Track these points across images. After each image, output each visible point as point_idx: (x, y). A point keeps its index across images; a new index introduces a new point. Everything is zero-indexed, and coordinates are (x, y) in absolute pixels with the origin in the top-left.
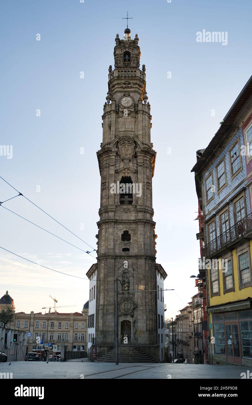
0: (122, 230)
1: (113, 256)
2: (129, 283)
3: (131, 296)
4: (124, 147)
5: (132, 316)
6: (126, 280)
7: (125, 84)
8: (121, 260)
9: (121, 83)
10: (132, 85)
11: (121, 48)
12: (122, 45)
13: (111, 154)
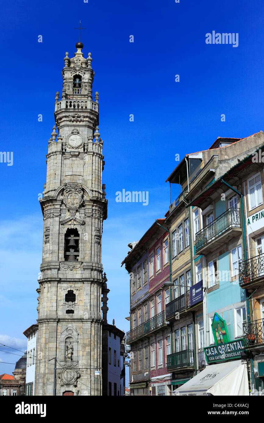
0: (66, 289)
1: (55, 319)
2: (72, 349)
3: (75, 363)
4: (70, 195)
5: (76, 386)
6: (70, 347)
7: (74, 117)
8: (64, 323)
9: (69, 116)
10: (82, 118)
11: (70, 70)
12: (72, 65)
13: (56, 203)
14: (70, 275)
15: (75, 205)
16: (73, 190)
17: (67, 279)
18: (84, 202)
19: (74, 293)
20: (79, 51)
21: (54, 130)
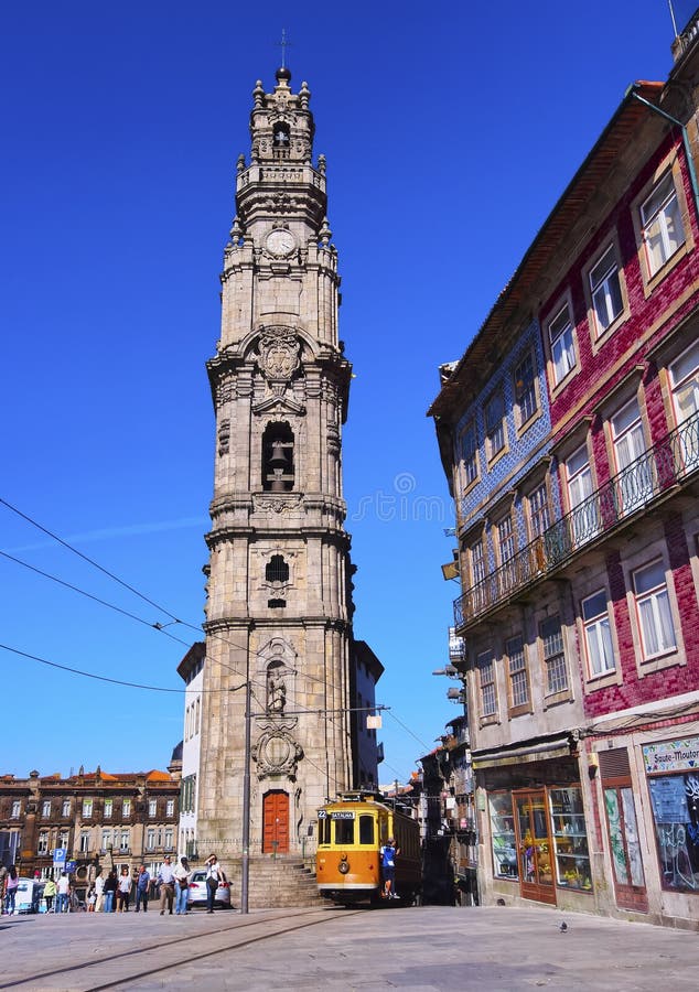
0: (267, 553)
1: (244, 621)
2: (283, 688)
3: (289, 723)
4: (273, 350)
5: (293, 779)
6: (277, 684)
7: (276, 200)
8: (264, 631)
9: (267, 197)
10: (293, 203)
11: (266, 114)
12: (270, 106)
13: (243, 369)
14: (275, 521)
15: (284, 372)
16: (278, 338)
17: (268, 530)
18: (302, 364)
19: (285, 561)
20: (283, 84)
21: (236, 225)
